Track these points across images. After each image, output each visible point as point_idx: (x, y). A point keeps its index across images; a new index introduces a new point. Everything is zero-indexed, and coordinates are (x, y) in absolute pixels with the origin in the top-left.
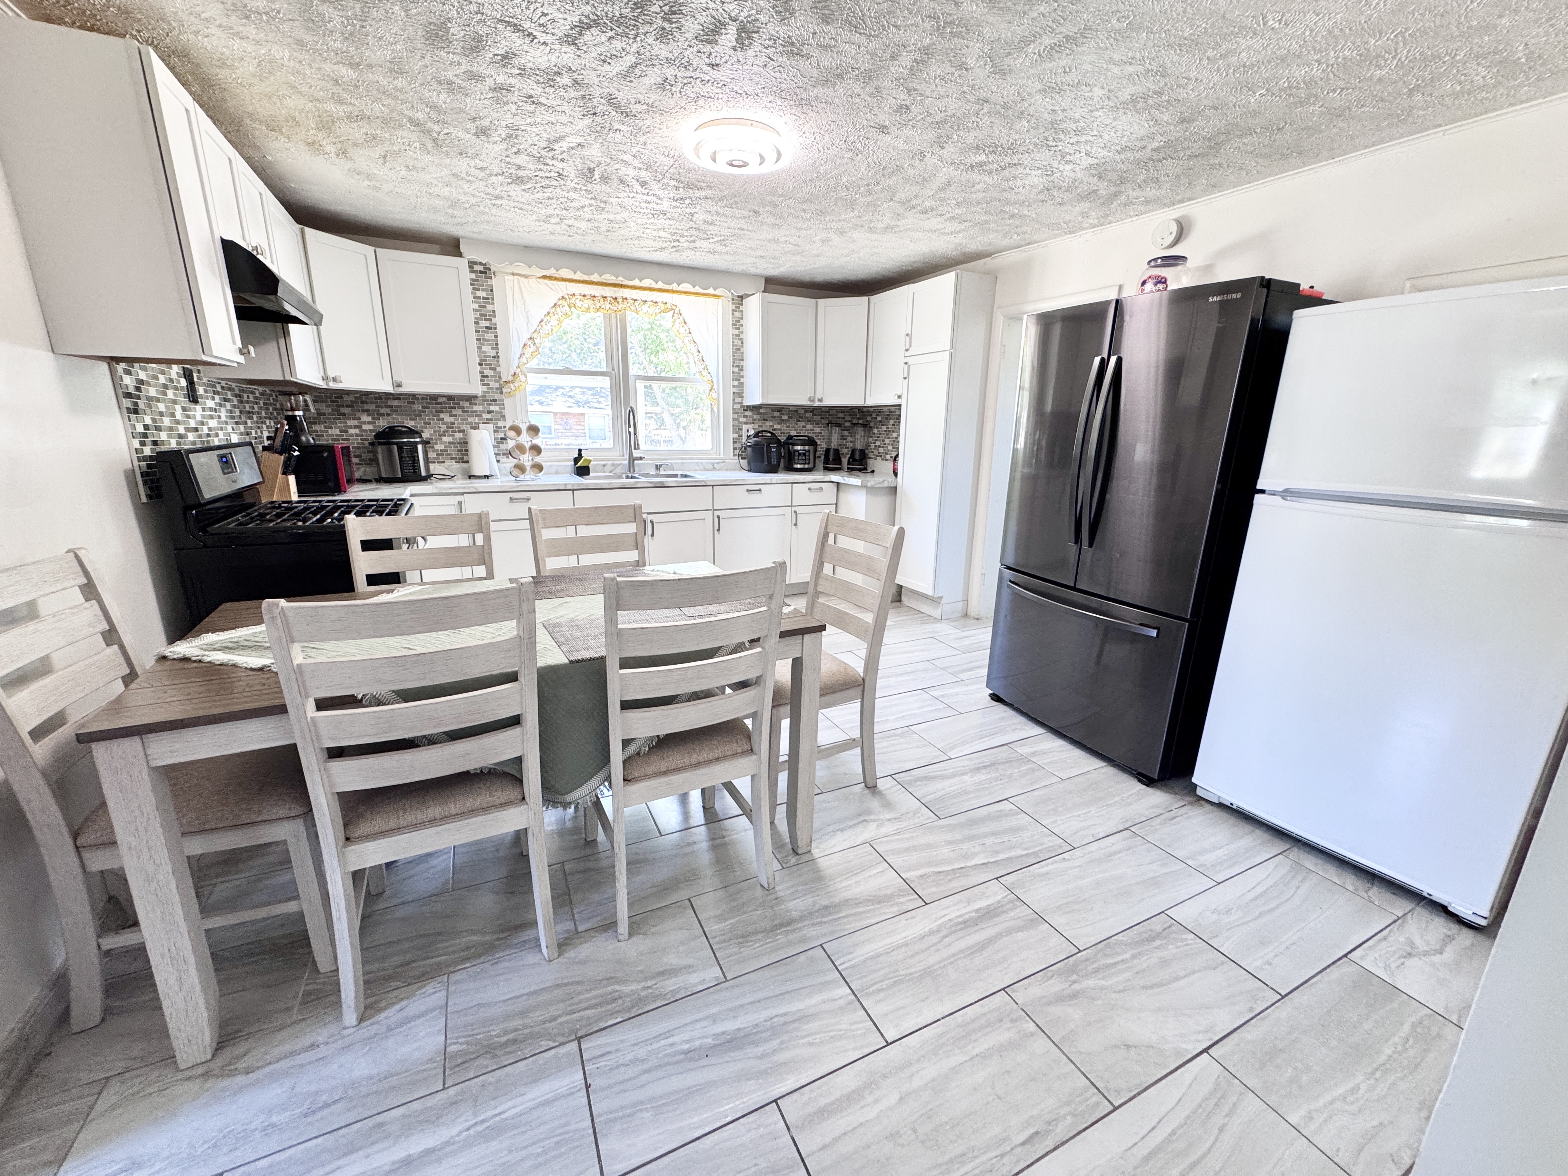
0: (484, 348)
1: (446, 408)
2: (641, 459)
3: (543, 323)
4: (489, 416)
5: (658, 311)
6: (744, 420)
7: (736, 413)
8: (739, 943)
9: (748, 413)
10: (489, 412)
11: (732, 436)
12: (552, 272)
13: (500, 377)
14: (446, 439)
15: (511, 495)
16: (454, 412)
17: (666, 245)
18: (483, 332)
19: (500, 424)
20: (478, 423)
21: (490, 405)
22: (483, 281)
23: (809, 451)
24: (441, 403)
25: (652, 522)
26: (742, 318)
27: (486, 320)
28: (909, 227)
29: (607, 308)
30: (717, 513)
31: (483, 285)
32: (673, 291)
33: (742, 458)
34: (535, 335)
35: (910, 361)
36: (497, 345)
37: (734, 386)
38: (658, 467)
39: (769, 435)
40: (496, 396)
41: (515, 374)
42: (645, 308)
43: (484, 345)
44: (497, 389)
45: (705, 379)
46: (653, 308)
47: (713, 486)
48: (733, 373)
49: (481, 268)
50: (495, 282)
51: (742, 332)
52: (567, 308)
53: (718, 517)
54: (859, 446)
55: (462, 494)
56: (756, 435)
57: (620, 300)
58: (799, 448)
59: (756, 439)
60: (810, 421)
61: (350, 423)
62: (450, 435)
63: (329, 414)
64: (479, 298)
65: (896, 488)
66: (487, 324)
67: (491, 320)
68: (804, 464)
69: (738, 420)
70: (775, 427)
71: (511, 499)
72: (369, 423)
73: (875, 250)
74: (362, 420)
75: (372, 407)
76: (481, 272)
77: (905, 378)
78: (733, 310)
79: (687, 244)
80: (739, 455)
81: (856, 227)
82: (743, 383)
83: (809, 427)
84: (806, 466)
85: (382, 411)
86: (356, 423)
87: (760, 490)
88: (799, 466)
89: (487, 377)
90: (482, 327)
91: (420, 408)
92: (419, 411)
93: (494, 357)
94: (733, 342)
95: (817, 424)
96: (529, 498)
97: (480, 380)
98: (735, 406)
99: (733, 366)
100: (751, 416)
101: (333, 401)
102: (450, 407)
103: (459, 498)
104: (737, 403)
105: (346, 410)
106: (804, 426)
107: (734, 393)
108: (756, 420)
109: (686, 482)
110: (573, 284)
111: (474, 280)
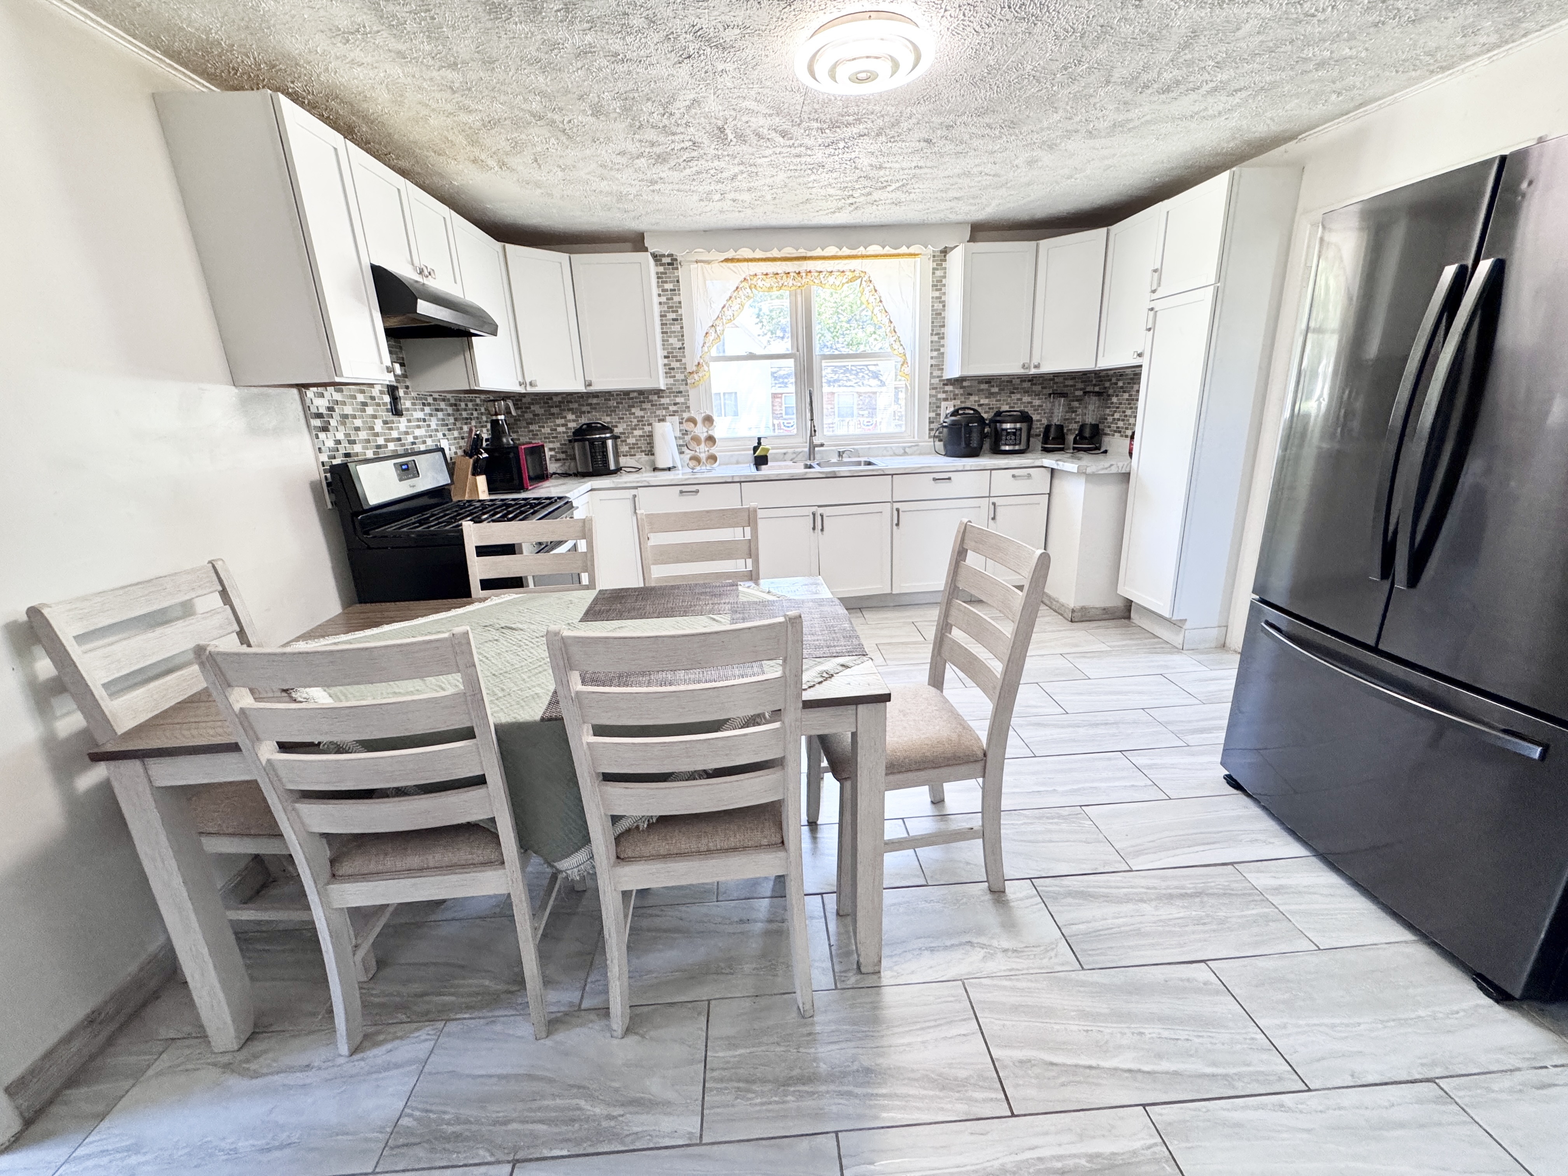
0: (671, 340)
1: (637, 402)
2: (822, 445)
3: (725, 309)
4: (675, 408)
5: (845, 281)
6: (944, 396)
7: (933, 389)
8: (739, 1089)
9: (949, 388)
11: (928, 415)
12: (731, 254)
13: (685, 368)
14: (637, 433)
15: (683, 488)
16: (644, 406)
17: (840, 204)
18: (671, 324)
19: (685, 415)
20: (665, 416)
21: (676, 396)
22: (670, 273)
23: (1020, 429)
24: (632, 398)
25: (822, 516)
26: (945, 277)
27: (673, 312)
28: (1148, 117)
29: (791, 285)
30: (896, 505)
31: (670, 277)
32: (863, 257)
33: (940, 440)
34: (717, 322)
35: (1157, 305)
36: (683, 336)
37: (932, 358)
38: (840, 454)
39: (972, 412)
40: (682, 388)
41: (699, 363)
42: (831, 279)
43: (670, 337)
44: (683, 380)
45: (896, 352)
46: (841, 278)
47: (892, 475)
48: (932, 342)
49: (668, 260)
50: (681, 273)
51: (944, 294)
52: (748, 290)
53: (898, 510)
54: (1090, 419)
55: (636, 488)
56: (955, 413)
57: (804, 274)
58: (1008, 426)
59: (953, 418)
60: (1027, 392)
61: (559, 421)
62: (640, 429)
63: (543, 415)
64: (667, 290)
65: (1129, 474)
66: (673, 316)
67: (677, 311)
68: (1015, 445)
69: (935, 396)
70: (982, 402)
71: (681, 492)
72: (574, 421)
73: (1106, 162)
74: (568, 418)
75: (575, 406)
76: (669, 264)
77: (1149, 330)
78: (934, 269)
79: (862, 199)
80: (934, 437)
81: (1069, 134)
82: (943, 353)
83: (1026, 399)
84: (1017, 448)
85: (585, 409)
86: (562, 421)
87: (949, 479)
88: (1007, 448)
89: (673, 369)
90: (669, 320)
91: (615, 404)
92: (615, 407)
93: (680, 349)
94: (933, 306)
95: (1036, 395)
96: (697, 492)
97: (666, 373)
98: (933, 381)
99: (932, 334)
100: (951, 391)
101: (545, 403)
102: (640, 402)
103: (634, 492)
104: (935, 377)
105: (555, 410)
106: (1018, 399)
107: (932, 366)
108: (957, 395)
109: (862, 471)
110: (754, 263)
111: (662, 273)
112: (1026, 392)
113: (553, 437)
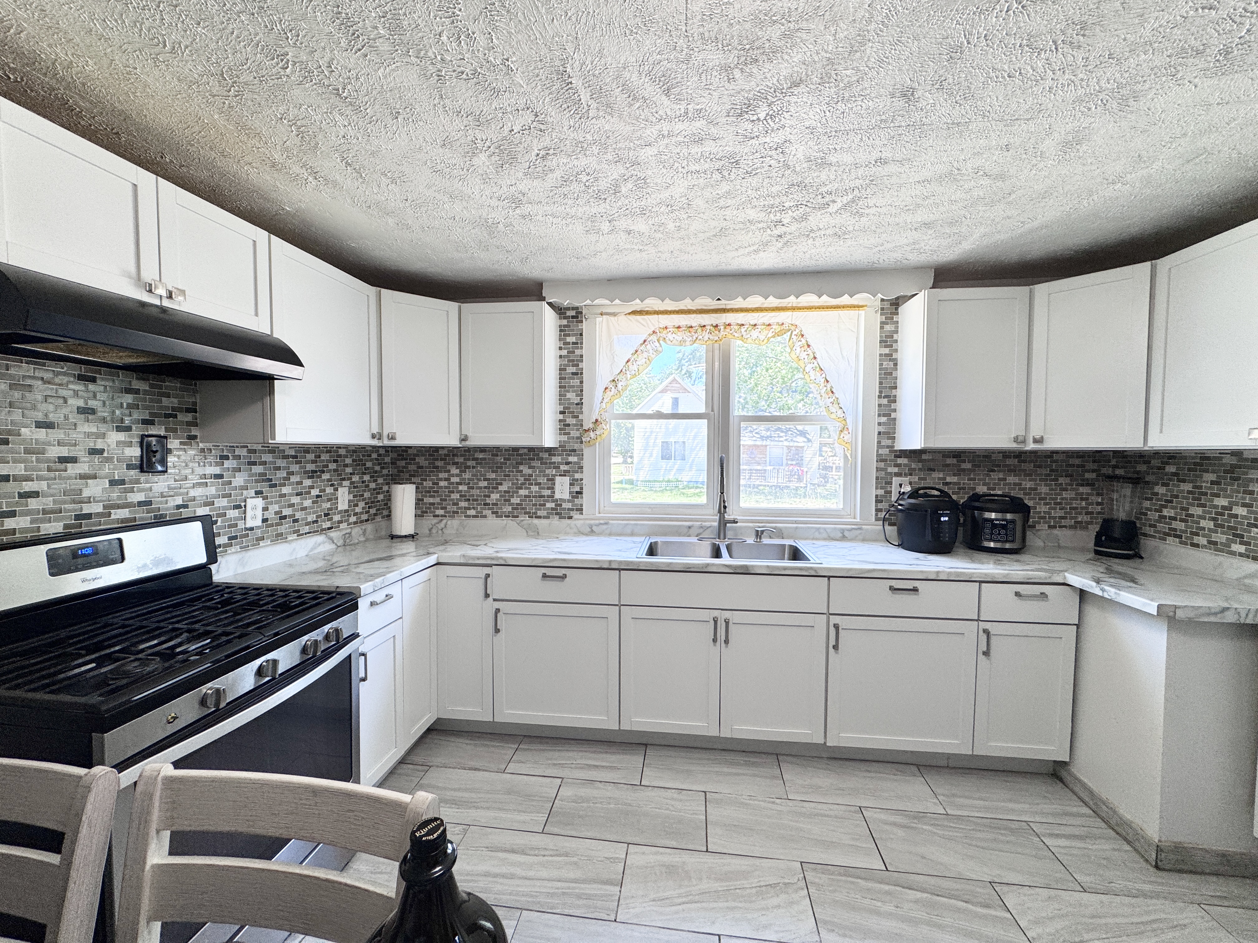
0: (569, 395)
1: (525, 459)
2: (735, 522)
3: (629, 363)
4: (566, 468)
5: (770, 335)
6: (896, 470)
7: (882, 461)
9: (902, 461)
10: (568, 463)
11: (874, 492)
12: (637, 304)
13: (582, 425)
14: (522, 492)
15: (544, 570)
16: (534, 464)
17: (766, 237)
18: (569, 378)
19: (577, 476)
20: (555, 475)
21: (569, 455)
22: (574, 326)
23: (1013, 522)
24: (521, 455)
25: (727, 622)
26: (897, 332)
27: (573, 365)
29: (706, 338)
30: (834, 620)
31: (573, 330)
32: (793, 309)
33: (890, 524)
34: (619, 377)
36: (582, 391)
37: (879, 424)
38: (759, 534)
39: (936, 493)
40: (576, 446)
41: (597, 420)
42: (755, 334)
43: (568, 392)
44: (577, 438)
45: (833, 416)
46: (765, 332)
47: (829, 577)
48: (880, 405)
49: (573, 313)
50: (585, 326)
51: (896, 351)
52: (657, 344)
53: (836, 627)
54: (1121, 514)
55: (490, 566)
56: (914, 494)
57: (722, 327)
59: (912, 501)
60: (1014, 472)
61: (442, 475)
62: (526, 488)
63: (426, 467)
64: (569, 343)
66: (574, 370)
67: (578, 365)
68: (1007, 541)
69: (884, 470)
70: (948, 479)
71: (545, 576)
72: (457, 475)
74: (452, 473)
75: (461, 460)
76: (573, 317)
78: (882, 323)
80: (884, 520)
82: (895, 419)
83: (1011, 479)
84: (1008, 546)
85: (470, 463)
86: (446, 475)
87: (915, 590)
88: (992, 545)
89: (569, 425)
90: (567, 374)
91: (502, 460)
92: (501, 463)
93: (577, 404)
94: (881, 365)
95: (1026, 475)
96: (564, 576)
97: (560, 429)
98: (881, 451)
99: (880, 397)
100: (905, 465)
101: (430, 455)
102: (530, 459)
103: (487, 570)
104: (883, 447)
105: (439, 463)
106: (1000, 479)
107: (879, 433)
108: (914, 469)
109: (785, 568)
110: (666, 316)
111: (565, 326)
112: (1012, 470)
113: (434, 492)
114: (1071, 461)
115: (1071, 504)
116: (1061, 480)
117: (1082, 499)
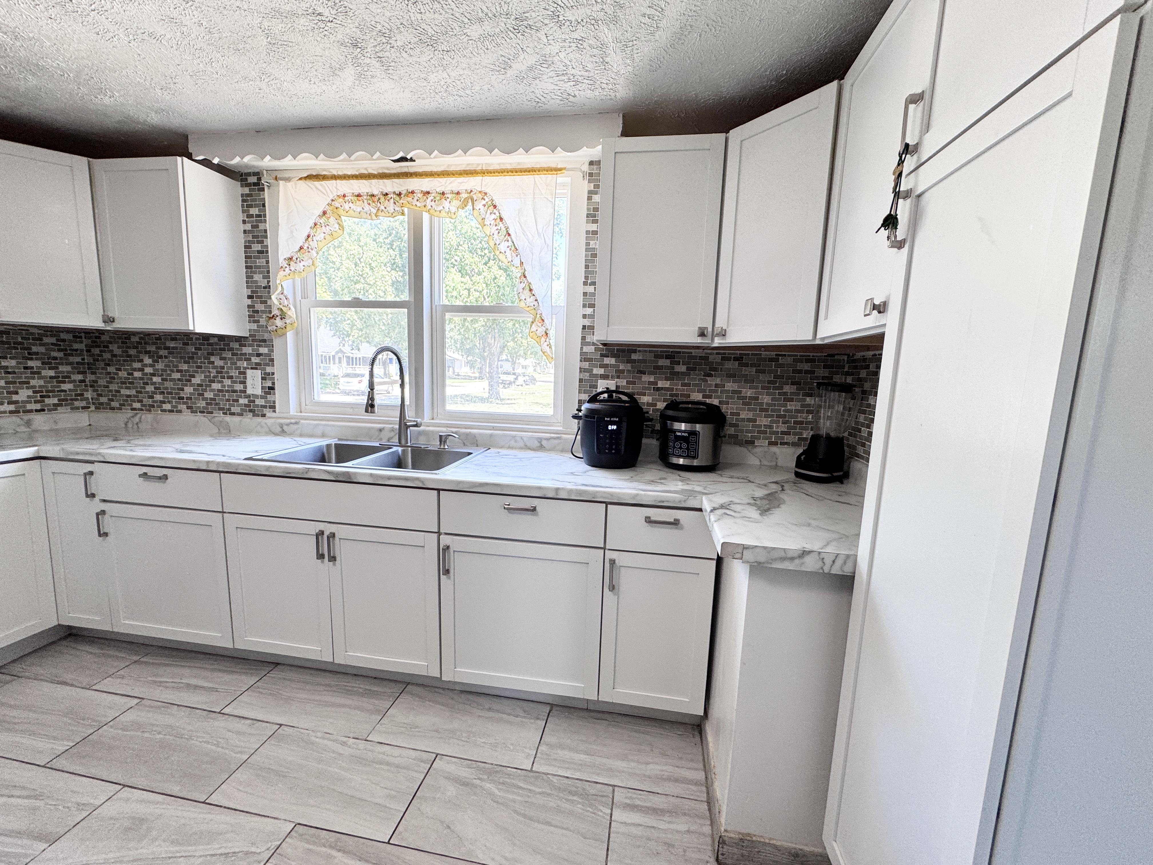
0: (255, 277)
1: (216, 349)
2: (417, 425)
3: (310, 239)
4: (257, 360)
5: (460, 205)
6: (601, 371)
7: (586, 360)
9: (610, 361)
10: (259, 355)
11: (577, 396)
13: (270, 312)
14: (216, 386)
16: (225, 354)
18: (255, 257)
19: (269, 369)
20: (246, 368)
21: (260, 346)
22: (256, 195)
23: (705, 434)
24: (211, 344)
27: (258, 242)
30: (444, 540)
31: (255, 200)
32: (483, 172)
34: (300, 256)
36: (268, 272)
37: (584, 316)
38: (443, 440)
40: (266, 336)
41: (283, 306)
43: (255, 273)
44: (266, 327)
47: (438, 490)
48: (584, 294)
49: (254, 179)
50: (266, 195)
53: (446, 549)
55: (92, 462)
57: (404, 195)
58: (683, 426)
60: (733, 376)
61: (135, 365)
62: (219, 382)
63: (120, 356)
64: (251, 216)
65: (853, 577)
66: (259, 247)
67: (262, 242)
68: (690, 457)
69: (589, 370)
70: (660, 384)
71: (142, 476)
72: (150, 366)
74: (145, 362)
75: (153, 348)
76: (254, 184)
78: (590, 192)
84: (695, 462)
85: (162, 352)
86: (139, 365)
87: (534, 509)
89: (257, 312)
90: (252, 252)
91: (193, 350)
92: (193, 353)
93: (265, 288)
94: (588, 244)
95: (746, 381)
96: (165, 477)
97: (250, 316)
98: (586, 349)
99: (585, 284)
100: (612, 366)
101: (123, 343)
102: (221, 349)
104: (588, 344)
105: (132, 352)
106: (716, 386)
107: (584, 327)
108: (623, 371)
110: (344, 182)
111: (248, 195)
112: (731, 376)
113: (130, 383)
114: (800, 366)
115: (797, 417)
116: (787, 389)
117: (809, 412)
